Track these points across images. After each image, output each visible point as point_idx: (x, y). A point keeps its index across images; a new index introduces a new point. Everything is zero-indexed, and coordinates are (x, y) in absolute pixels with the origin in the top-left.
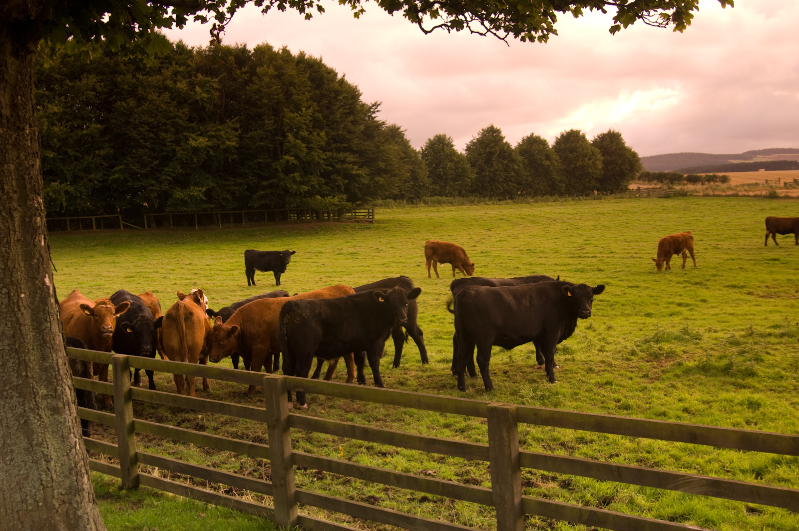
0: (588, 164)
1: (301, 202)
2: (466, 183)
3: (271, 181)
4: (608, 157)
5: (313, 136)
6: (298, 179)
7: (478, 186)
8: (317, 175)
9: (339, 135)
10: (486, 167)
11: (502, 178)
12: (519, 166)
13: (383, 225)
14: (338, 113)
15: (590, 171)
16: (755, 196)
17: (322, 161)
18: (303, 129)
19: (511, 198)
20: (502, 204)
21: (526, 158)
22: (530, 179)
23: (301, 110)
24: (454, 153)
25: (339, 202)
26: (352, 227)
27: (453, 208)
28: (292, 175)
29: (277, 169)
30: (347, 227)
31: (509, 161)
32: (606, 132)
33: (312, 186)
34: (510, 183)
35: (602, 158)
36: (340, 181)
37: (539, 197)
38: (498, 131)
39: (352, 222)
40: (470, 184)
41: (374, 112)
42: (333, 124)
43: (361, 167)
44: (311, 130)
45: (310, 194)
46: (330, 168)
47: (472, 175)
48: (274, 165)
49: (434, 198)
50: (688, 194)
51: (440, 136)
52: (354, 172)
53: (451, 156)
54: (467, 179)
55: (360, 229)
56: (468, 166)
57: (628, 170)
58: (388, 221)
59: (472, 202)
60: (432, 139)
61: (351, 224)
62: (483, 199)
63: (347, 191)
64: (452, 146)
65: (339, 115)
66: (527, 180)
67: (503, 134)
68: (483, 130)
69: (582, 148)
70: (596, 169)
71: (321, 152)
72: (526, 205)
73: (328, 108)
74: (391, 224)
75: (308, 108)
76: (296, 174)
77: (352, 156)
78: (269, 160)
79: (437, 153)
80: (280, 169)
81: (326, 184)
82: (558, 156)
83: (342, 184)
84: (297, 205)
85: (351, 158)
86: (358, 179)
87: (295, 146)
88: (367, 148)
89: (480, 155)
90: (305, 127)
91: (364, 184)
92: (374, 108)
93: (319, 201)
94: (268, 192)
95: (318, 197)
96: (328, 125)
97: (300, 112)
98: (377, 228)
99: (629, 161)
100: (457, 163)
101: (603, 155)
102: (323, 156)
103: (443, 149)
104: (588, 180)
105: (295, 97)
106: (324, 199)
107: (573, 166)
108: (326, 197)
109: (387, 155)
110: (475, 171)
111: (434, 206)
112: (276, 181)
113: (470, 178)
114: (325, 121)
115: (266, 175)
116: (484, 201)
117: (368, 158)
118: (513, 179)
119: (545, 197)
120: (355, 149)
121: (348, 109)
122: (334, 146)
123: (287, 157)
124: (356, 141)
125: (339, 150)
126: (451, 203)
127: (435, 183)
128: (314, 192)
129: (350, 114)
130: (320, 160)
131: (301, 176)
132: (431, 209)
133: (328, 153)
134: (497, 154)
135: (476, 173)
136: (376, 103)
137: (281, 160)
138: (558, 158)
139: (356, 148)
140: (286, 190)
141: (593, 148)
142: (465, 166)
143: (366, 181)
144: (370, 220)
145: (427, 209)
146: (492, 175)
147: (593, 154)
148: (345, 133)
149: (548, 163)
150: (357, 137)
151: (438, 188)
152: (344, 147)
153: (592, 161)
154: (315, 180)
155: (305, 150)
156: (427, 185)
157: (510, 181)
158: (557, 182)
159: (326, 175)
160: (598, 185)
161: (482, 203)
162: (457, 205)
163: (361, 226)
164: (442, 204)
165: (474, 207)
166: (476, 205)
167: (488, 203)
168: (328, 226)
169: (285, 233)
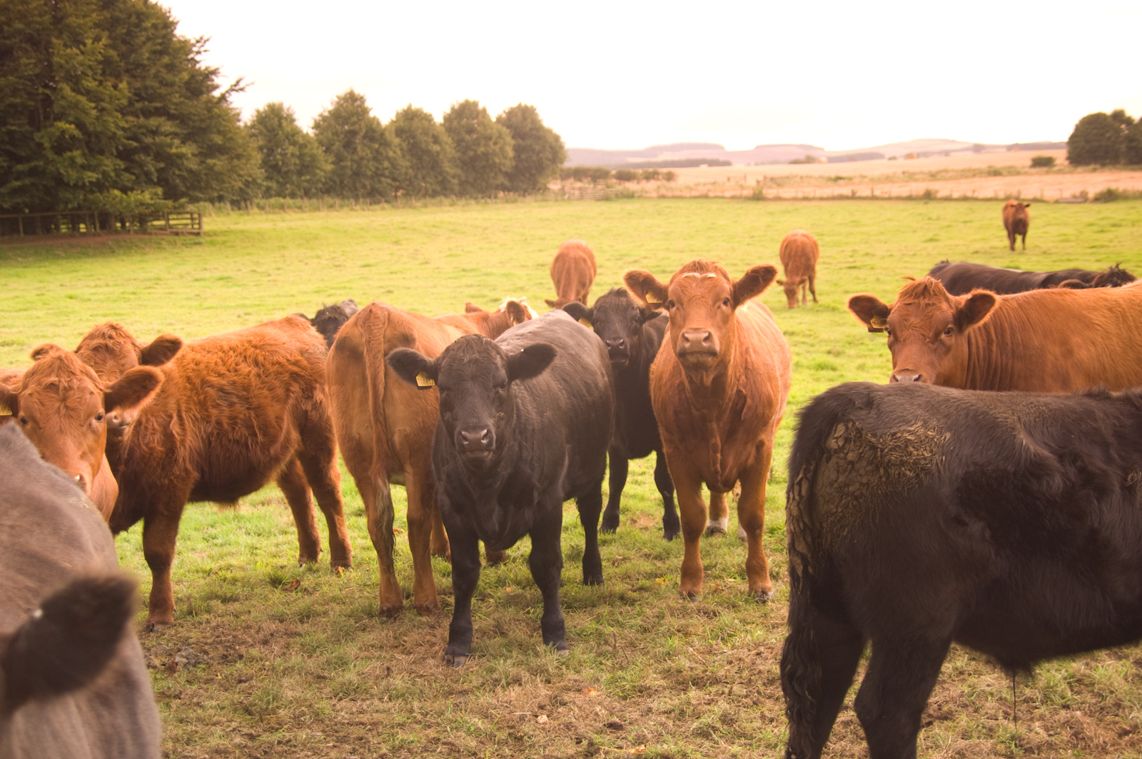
0: (494, 150)
1: (85, 200)
2: (317, 178)
3: (33, 164)
4: (520, 141)
5: (105, 88)
6: (80, 160)
7: (335, 182)
8: (112, 154)
9: (146, 88)
10: (346, 154)
11: (370, 170)
12: (395, 152)
13: (223, 238)
14: (144, 50)
15: (497, 160)
16: (733, 198)
17: (120, 133)
18: (88, 75)
19: (387, 202)
20: (376, 210)
21: (404, 141)
22: (411, 171)
23: (85, 45)
24: (297, 132)
25: (152, 199)
26: (169, 242)
27: (304, 215)
28: (69, 154)
29: (40, 145)
30: (163, 242)
31: (380, 144)
32: (515, 105)
33: (104, 173)
34: (383, 179)
35: (513, 142)
36: (151, 166)
37: (428, 200)
38: (362, 99)
39: (167, 235)
40: (323, 180)
41: (198, 53)
42: (135, 69)
43: (183, 142)
44: (100, 78)
45: (99, 186)
46: (135, 144)
47: (326, 166)
48: (37, 136)
49: (273, 200)
50: (636, 195)
51: (274, 105)
52: (174, 151)
53: (293, 136)
54: (318, 171)
55: (183, 244)
56: (319, 152)
57: (549, 160)
58: (224, 233)
59: (331, 207)
60: (261, 109)
61: (167, 238)
62: (346, 202)
63: (163, 181)
64: (293, 121)
65: (147, 55)
66: (406, 174)
67: (368, 104)
68: (338, 97)
69: (485, 126)
70: (505, 158)
71: (120, 116)
72: (411, 211)
73: (124, 42)
74: (232, 237)
75: (97, 39)
76: (77, 153)
77: (169, 123)
78: (28, 128)
79: (269, 131)
80: (47, 145)
81: (127, 170)
82: (450, 139)
83: (153, 169)
84: (79, 204)
85: (168, 126)
86: (179, 161)
87: (76, 105)
88: (193, 110)
89: (336, 134)
90: (90, 73)
91: (191, 171)
92: (199, 45)
93: (117, 200)
94: (27, 181)
95: (117, 192)
96: (127, 71)
97: (81, 47)
98: (213, 243)
99: (551, 147)
100: (302, 146)
101: (513, 137)
102: (123, 124)
103: (280, 125)
104: (492, 175)
105: (72, 20)
106: (126, 194)
107: (471, 153)
108: (129, 193)
109: (224, 123)
110: (331, 158)
111: (275, 213)
112: (41, 163)
113: (325, 172)
114: (122, 64)
115: (23, 154)
116: (348, 206)
117: (194, 127)
118: (387, 173)
119: (438, 199)
120: (172, 112)
121: (160, 44)
122: (138, 105)
123: (62, 125)
124: (176, 98)
125: (147, 114)
126: (300, 208)
127: (269, 178)
128: (107, 184)
129: (161, 53)
130: (116, 131)
131: (84, 155)
132: (271, 217)
133: (131, 118)
134: (362, 134)
135: (333, 163)
136: (201, 38)
137: (49, 129)
138: (450, 141)
139: (175, 109)
140: (60, 181)
141: (500, 126)
142: (315, 151)
143: (193, 164)
144: (196, 231)
145: (264, 217)
146: (355, 166)
147: (500, 136)
148: (157, 85)
149: (436, 148)
150: (177, 92)
151: (274, 185)
152: (156, 108)
153: (499, 146)
154: (110, 164)
155: (94, 112)
156: (259, 181)
157: (383, 175)
158: (449, 178)
159: (125, 155)
160: (507, 183)
161: (346, 209)
162: (310, 211)
163: (185, 240)
164: (287, 210)
165: (335, 214)
166: (338, 211)
167: (355, 208)
168: (128, 241)
169: (59, 253)
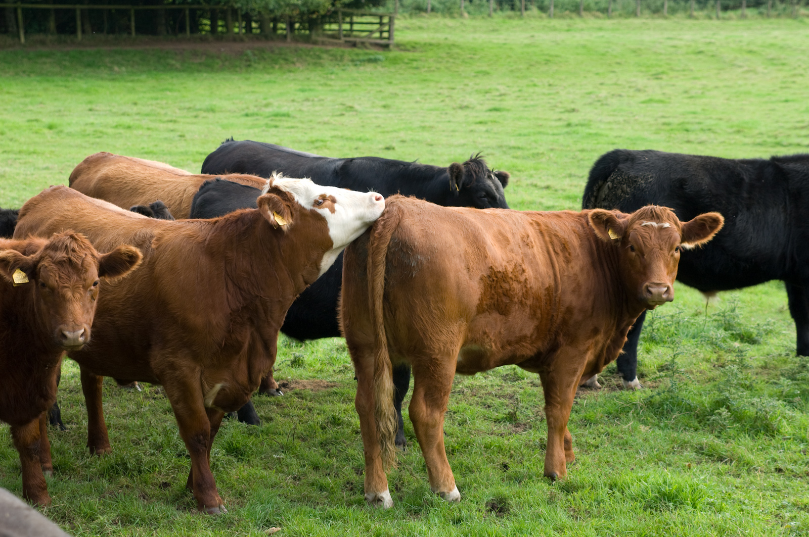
13: (410, 55)
20: (730, 19)
26: (334, 58)
27: (607, 23)
30: (325, 56)
55: (352, 61)
61: (333, 49)
72: (789, 21)
74: (430, 54)
98: (395, 61)
111: (562, 17)
116: (685, 9)
132: (555, 22)
144: (382, 42)
161: (680, 15)
162: (620, 16)
163: (357, 55)
164: (583, 13)
165: (660, 22)
166: (665, 18)
167: (695, 13)
168: (277, 51)
169: (173, 62)
